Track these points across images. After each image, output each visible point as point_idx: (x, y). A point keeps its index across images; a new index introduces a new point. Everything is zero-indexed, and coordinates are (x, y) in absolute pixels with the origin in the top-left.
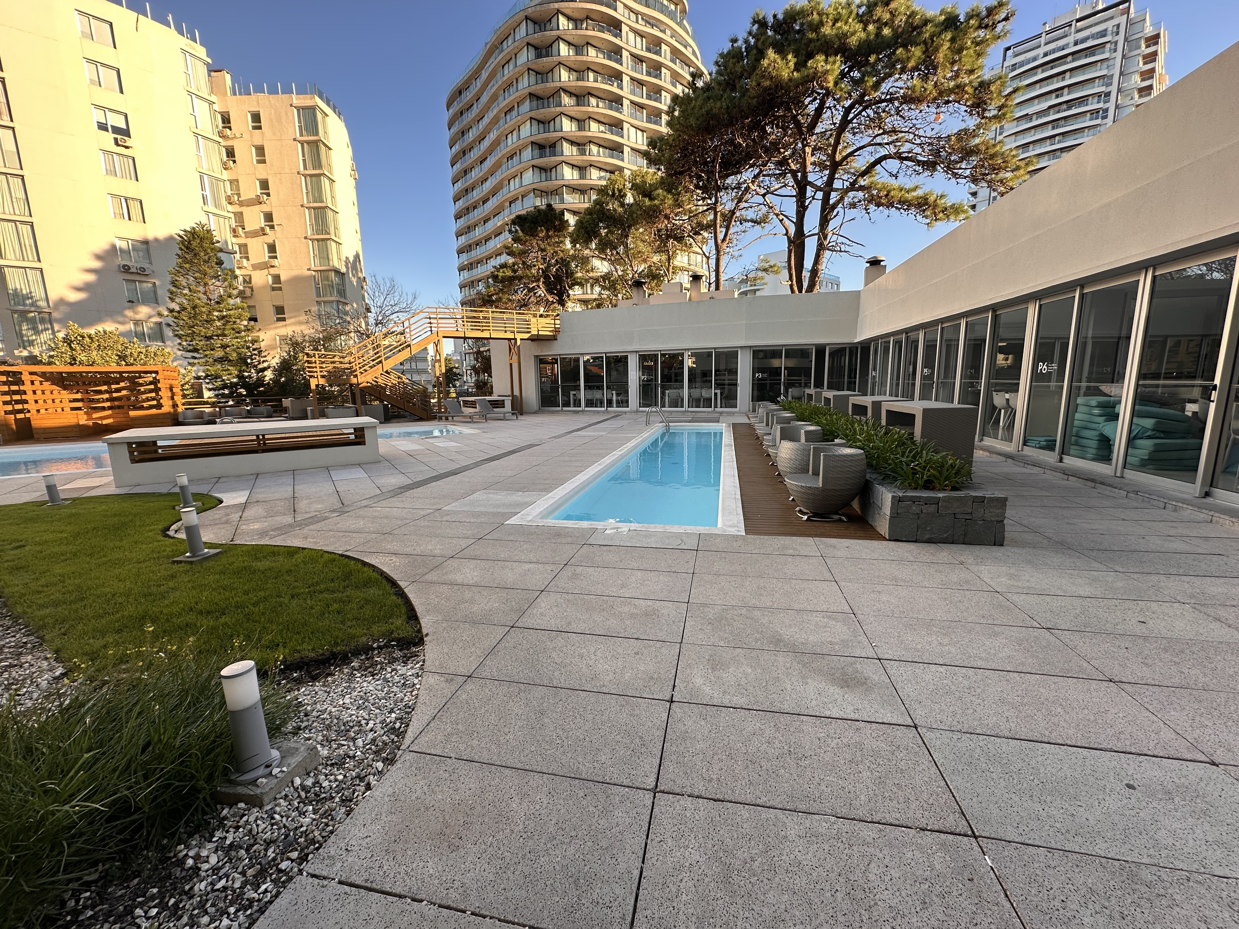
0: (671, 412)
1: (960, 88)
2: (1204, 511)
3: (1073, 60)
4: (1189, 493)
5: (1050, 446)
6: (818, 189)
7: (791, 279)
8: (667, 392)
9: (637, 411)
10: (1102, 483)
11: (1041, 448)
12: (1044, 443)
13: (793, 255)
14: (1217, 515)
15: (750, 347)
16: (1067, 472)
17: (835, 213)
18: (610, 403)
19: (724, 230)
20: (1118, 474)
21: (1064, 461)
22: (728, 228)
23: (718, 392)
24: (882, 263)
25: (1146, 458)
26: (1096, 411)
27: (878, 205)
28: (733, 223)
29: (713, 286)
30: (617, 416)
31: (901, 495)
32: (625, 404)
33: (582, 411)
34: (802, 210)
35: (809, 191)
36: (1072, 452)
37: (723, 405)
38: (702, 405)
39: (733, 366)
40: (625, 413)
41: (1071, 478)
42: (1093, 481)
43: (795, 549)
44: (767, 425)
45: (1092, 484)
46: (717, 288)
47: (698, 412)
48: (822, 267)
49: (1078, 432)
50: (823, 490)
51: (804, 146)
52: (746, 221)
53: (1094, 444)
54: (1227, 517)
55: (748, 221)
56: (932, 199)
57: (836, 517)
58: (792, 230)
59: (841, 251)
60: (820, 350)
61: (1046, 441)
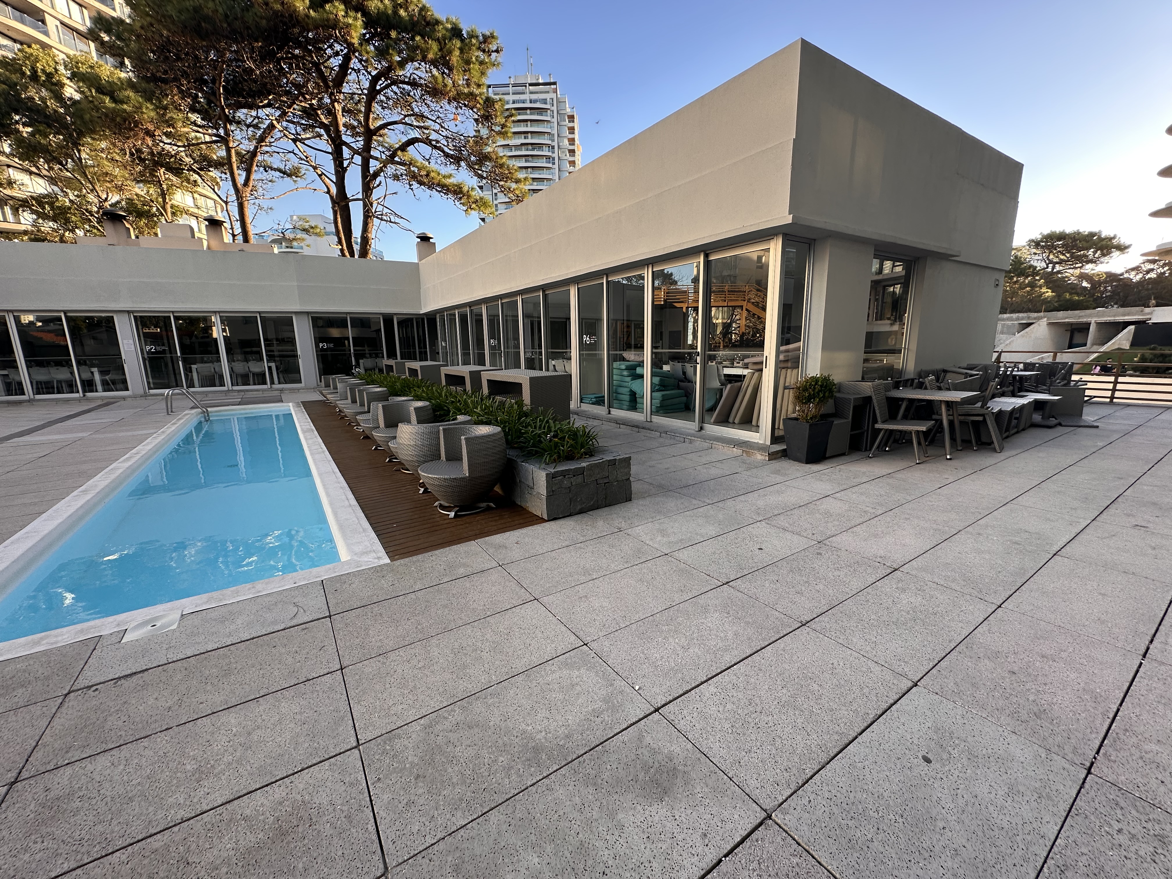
0: (206, 393)
1: (472, 95)
2: (707, 441)
3: (531, 114)
4: (691, 429)
5: (599, 401)
6: (355, 152)
7: (340, 242)
8: (194, 367)
9: (145, 395)
10: (643, 428)
11: (593, 404)
12: (594, 400)
13: (339, 216)
14: (714, 443)
15: (308, 313)
16: (619, 422)
17: (377, 182)
18: (89, 385)
19: (244, 174)
20: (649, 420)
21: (612, 413)
22: (249, 172)
23: (273, 365)
24: (431, 240)
25: (659, 405)
26: (625, 373)
27: (421, 183)
28: (255, 168)
29: (240, 238)
30: (107, 404)
31: (553, 471)
32: (120, 386)
33: (29, 401)
34: (341, 172)
35: (346, 152)
36: (615, 405)
37: (282, 380)
38: (251, 382)
39: (286, 335)
40: (124, 398)
41: (621, 426)
42: (637, 427)
43: (465, 565)
44: (354, 401)
45: (637, 429)
46: (246, 240)
47: (247, 391)
48: (372, 235)
49: (616, 389)
50: (471, 478)
51: (333, 102)
52: (272, 169)
53: (627, 398)
54: (720, 444)
55: (275, 170)
56: (465, 189)
57: (484, 505)
58: (334, 190)
59: (391, 222)
60: (388, 319)
61: (596, 398)
